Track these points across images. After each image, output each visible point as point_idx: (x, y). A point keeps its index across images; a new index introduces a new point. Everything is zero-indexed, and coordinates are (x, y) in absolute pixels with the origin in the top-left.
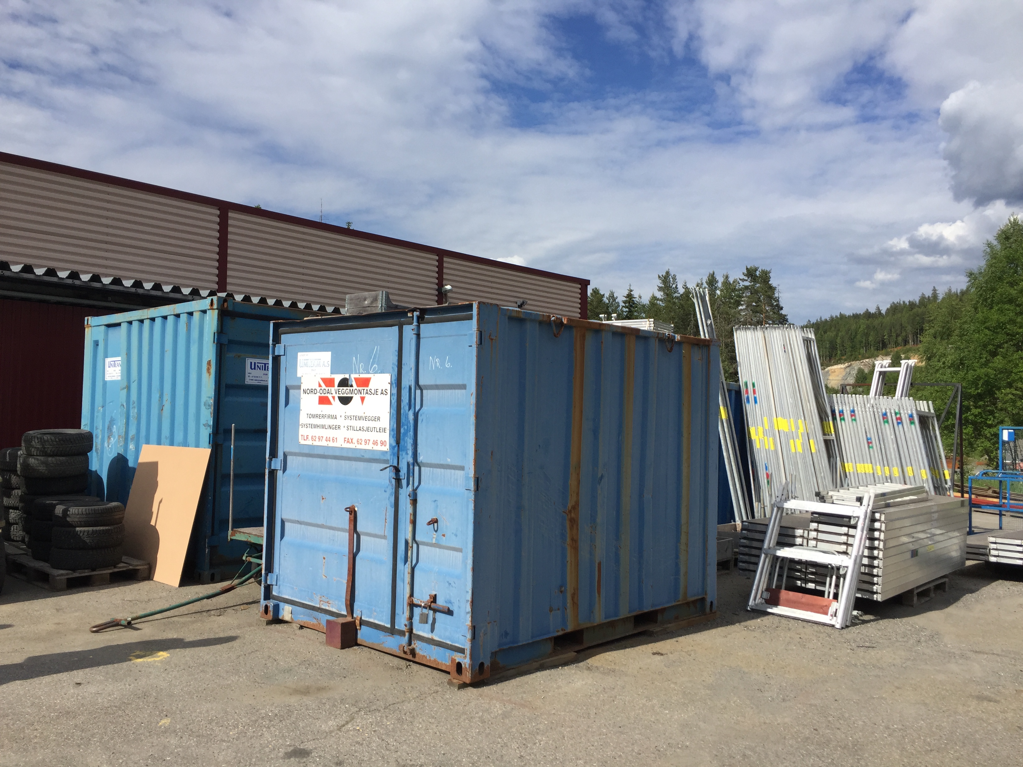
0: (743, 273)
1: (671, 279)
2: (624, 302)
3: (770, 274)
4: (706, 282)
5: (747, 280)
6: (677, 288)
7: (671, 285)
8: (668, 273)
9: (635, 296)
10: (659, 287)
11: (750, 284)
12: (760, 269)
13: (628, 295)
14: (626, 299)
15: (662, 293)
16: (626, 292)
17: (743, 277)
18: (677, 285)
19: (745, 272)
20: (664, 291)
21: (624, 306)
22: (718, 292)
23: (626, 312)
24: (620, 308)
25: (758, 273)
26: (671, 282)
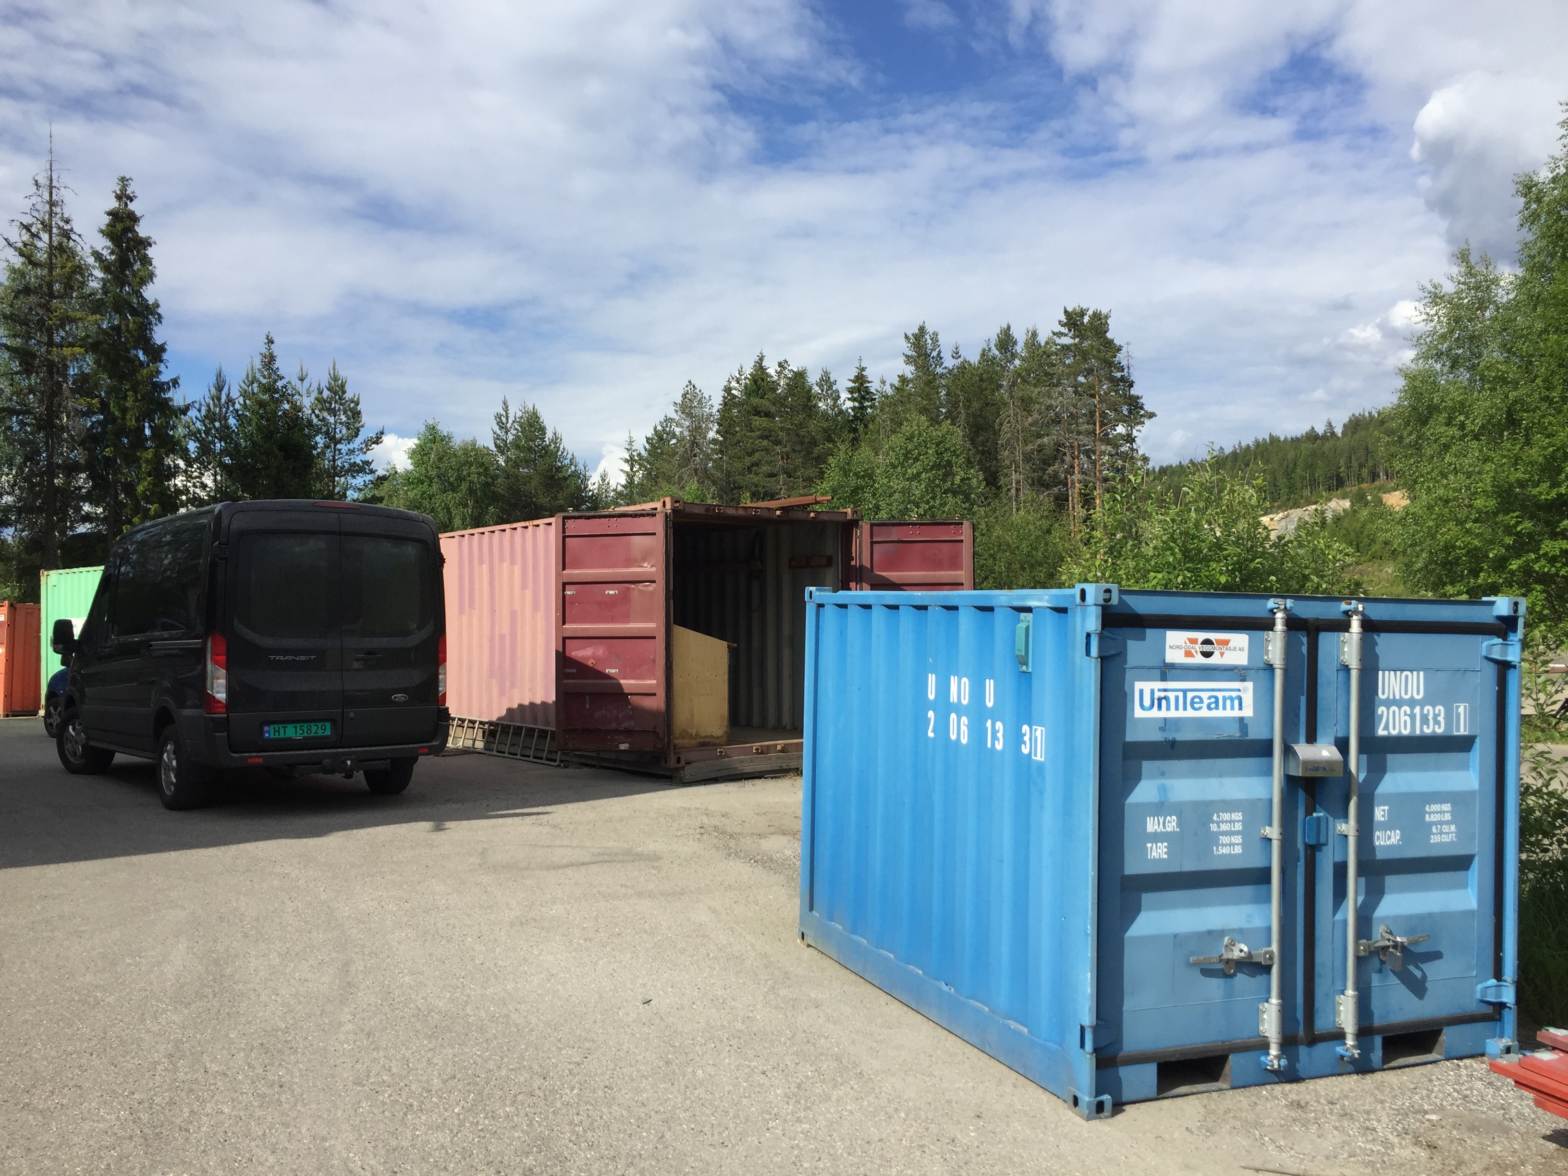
0: (1060, 322)
1: (929, 341)
2: (851, 391)
3: (1109, 322)
4: (996, 346)
5: (1066, 335)
6: (941, 358)
7: (929, 351)
8: (922, 329)
9: (869, 379)
10: (906, 356)
11: (1073, 341)
12: (1090, 312)
13: (856, 377)
14: (853, 385)
15: (912, 368)
16: (853, 373)
17: (1058, 328)
18: (939, 352)
19: (1064, 319)
20: (915, 362)
21: (849, 399)
22: (1017, 362)
23: (853, 409)
24: (842, 400)
25: (1086, 319)
26: (929, 346)
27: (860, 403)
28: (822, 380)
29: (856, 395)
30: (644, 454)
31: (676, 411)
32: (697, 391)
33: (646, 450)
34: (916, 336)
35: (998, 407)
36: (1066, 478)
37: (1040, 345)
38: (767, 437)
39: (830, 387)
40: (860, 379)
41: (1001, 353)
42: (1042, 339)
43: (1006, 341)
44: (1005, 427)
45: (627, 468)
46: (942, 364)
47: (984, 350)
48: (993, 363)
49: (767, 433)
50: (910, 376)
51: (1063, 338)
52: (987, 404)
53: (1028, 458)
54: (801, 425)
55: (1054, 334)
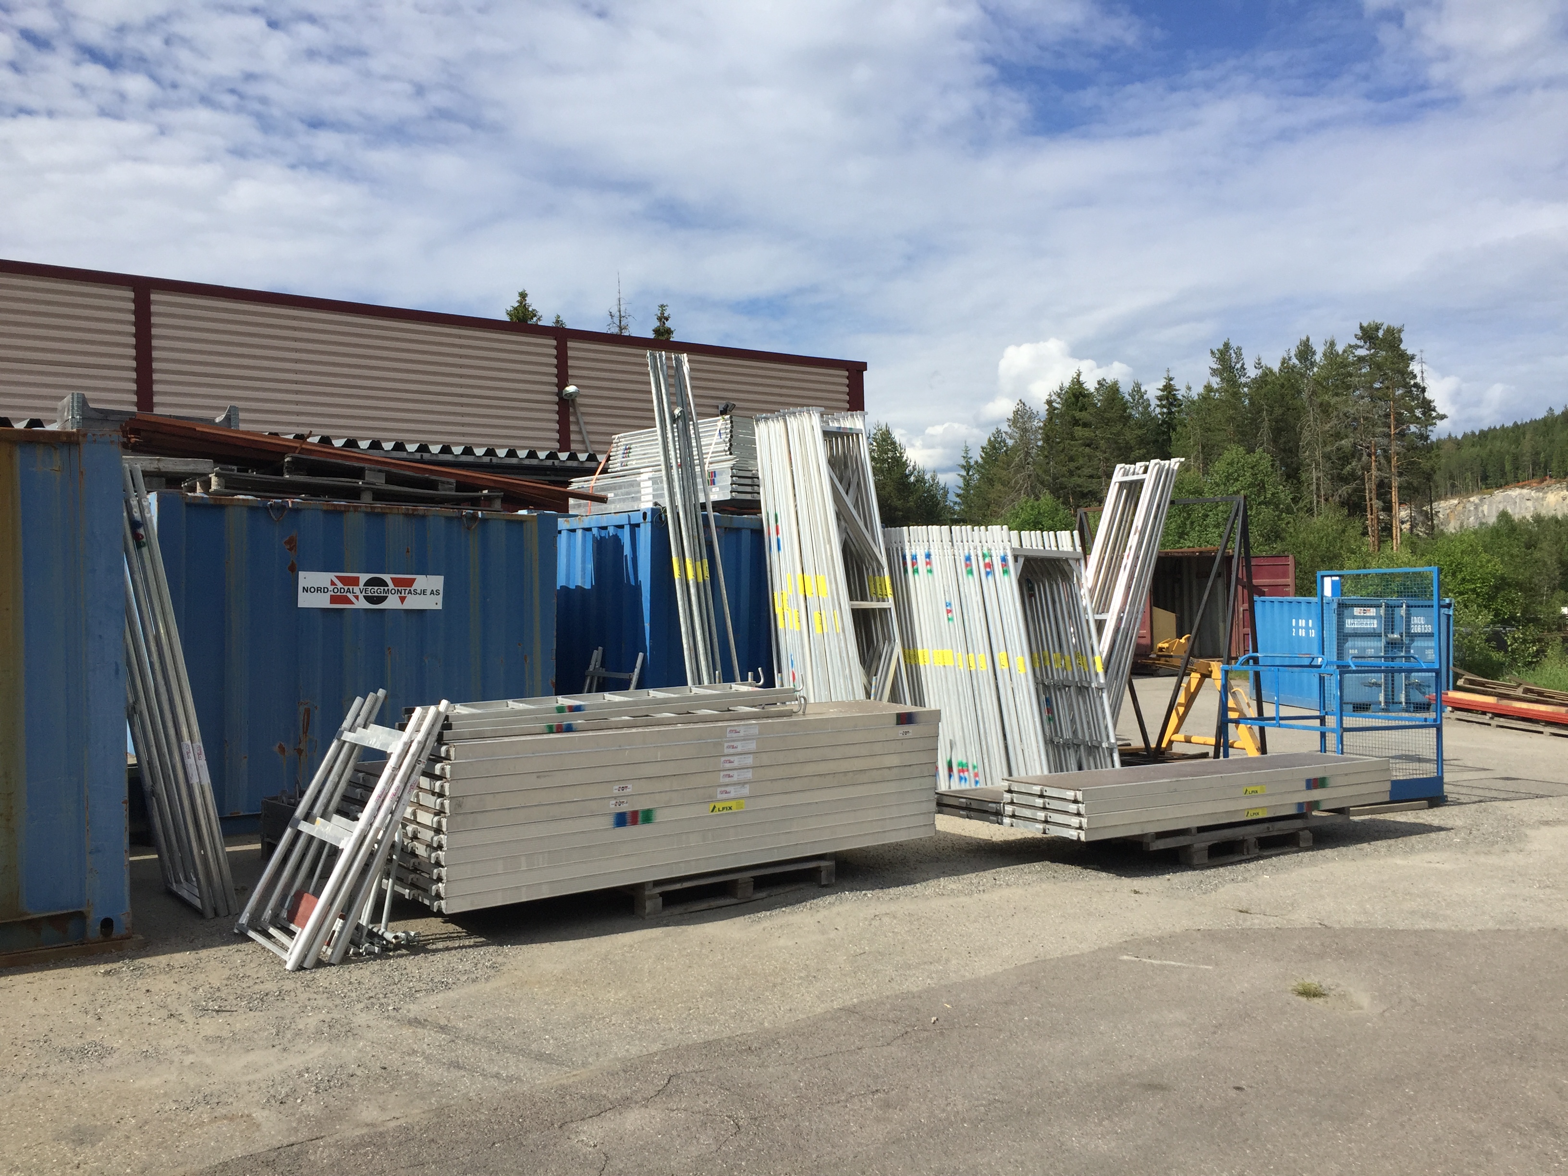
0: (1356, 336)
1: (1233, 355)
2: (1160, 399)
3: (1403, 336)
4: (1296, 355)
5: (1362, 347)
6: (1244, 369)
7: (1233, 364)
8: (1227, 346)
9: (1177, 388)
10: (1212, 369)
11: (1368, 352)
12: (1385, 327)
13: (1164, 386)
14: (1162, 393)
15: (1218, 380)
16: (1162, 383)
17: (1354, 341)
18: (1243, 364)
19: (1359, 333)
20: (1221, 374)
21: (1158, 406)
22: (1315, 369)
23: (1162, 414)
24: (1152, 408)
25: (1381, 334)
26: (1234, 360)
27: (1169, 409)
28: (1134, 390)
29: (1164, 402)
30: (980, 460)
31: (1010, 426)
32: (1027, 408)
33: (982, 458)
34: (1221, 352)
35: (1299, 412)
36: (1363, 474)
37: (1337, 353)
38: (1089, 445)
39: (1142, 397)
40: (1169, 389)
41: (1301, 362)
42: (1340, 349)
43: (1305, 351)
44: (1306, 433)
45: (964, 473)
46: (1245, 374)
47: (1284, 359)
48: (1293, 371)
49: (1088, 442)
50: (1215, 386)
51: (1359, 350)
52: (1289, 409)
53: (1327, 457)
54: (1118, 434)
55: (1350, 346)
